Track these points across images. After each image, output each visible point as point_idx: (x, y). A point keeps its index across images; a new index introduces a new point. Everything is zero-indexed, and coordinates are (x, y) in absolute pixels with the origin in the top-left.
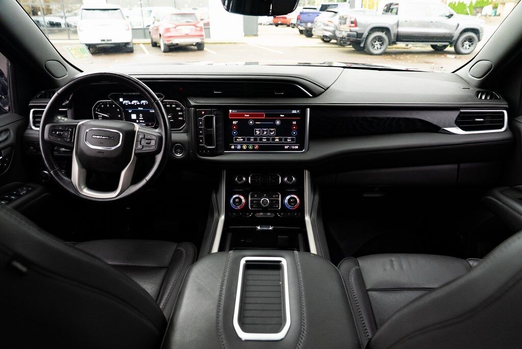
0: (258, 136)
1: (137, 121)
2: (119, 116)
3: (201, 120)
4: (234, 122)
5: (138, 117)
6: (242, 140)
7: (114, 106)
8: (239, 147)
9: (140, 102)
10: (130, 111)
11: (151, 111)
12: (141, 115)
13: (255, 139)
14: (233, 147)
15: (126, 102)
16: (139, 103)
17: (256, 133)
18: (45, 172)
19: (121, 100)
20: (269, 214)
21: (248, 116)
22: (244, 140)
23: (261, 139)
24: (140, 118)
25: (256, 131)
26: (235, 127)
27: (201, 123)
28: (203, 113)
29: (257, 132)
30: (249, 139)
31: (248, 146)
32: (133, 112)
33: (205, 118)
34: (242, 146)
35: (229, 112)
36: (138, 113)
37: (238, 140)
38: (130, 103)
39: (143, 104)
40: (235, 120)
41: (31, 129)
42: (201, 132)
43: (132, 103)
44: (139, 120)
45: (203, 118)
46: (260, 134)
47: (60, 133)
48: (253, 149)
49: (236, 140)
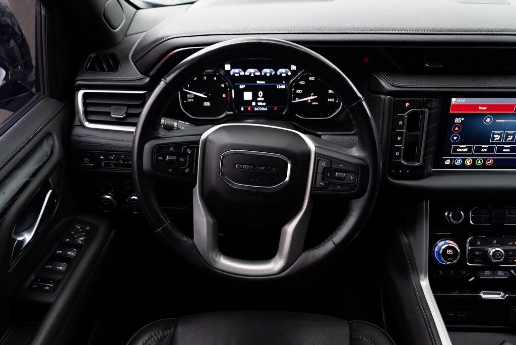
0: (496, 144)
1: (254, 104)
2: (224, 96)
3: (402, 118)
4: (457, 120)
5: (255, 97)
6: (466, 150)
7: (215, 78)
8: (459, 162)
9: (260, 71)
10: (242, 87)
11: (279, 87)
12: (261, 94)
13: (490, 149)
14: (448, 162)
15: (236, 72)
16: (258, 73)
17: (493, 138)
18: (107, 197)
19: (228, 67)
20: (500, 273)
21: (485, 108)
22: (470, 149)
23: (500, 149)
24: (259, 99)
25: (494, 134)
26: (457, 129)
27: (401, 123)
28: (407, 104)
29: (496, 136)
30: (478, 149)
31: (474, 160)
32: (246, 89)
33: (408, 115)
34: (464, 160)
35: (450, 101)
36: (255, 90)
37: (459, 150)
38: (242, 73)
39: (265, 74)
40: (459, 116)
41: (83, 126)
42: (399, 138)
43: (247, 73)
44: (257, 102)
45: (406, 115)
46: (500, 140)
47: (171, 157)
48: (484, 166)
49: (455, 150)
